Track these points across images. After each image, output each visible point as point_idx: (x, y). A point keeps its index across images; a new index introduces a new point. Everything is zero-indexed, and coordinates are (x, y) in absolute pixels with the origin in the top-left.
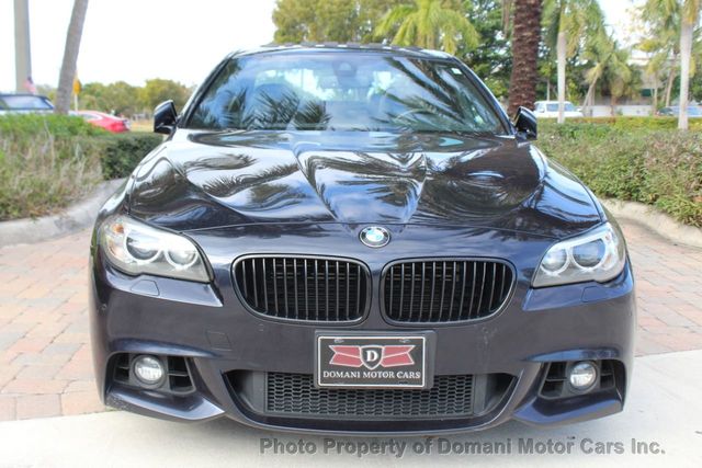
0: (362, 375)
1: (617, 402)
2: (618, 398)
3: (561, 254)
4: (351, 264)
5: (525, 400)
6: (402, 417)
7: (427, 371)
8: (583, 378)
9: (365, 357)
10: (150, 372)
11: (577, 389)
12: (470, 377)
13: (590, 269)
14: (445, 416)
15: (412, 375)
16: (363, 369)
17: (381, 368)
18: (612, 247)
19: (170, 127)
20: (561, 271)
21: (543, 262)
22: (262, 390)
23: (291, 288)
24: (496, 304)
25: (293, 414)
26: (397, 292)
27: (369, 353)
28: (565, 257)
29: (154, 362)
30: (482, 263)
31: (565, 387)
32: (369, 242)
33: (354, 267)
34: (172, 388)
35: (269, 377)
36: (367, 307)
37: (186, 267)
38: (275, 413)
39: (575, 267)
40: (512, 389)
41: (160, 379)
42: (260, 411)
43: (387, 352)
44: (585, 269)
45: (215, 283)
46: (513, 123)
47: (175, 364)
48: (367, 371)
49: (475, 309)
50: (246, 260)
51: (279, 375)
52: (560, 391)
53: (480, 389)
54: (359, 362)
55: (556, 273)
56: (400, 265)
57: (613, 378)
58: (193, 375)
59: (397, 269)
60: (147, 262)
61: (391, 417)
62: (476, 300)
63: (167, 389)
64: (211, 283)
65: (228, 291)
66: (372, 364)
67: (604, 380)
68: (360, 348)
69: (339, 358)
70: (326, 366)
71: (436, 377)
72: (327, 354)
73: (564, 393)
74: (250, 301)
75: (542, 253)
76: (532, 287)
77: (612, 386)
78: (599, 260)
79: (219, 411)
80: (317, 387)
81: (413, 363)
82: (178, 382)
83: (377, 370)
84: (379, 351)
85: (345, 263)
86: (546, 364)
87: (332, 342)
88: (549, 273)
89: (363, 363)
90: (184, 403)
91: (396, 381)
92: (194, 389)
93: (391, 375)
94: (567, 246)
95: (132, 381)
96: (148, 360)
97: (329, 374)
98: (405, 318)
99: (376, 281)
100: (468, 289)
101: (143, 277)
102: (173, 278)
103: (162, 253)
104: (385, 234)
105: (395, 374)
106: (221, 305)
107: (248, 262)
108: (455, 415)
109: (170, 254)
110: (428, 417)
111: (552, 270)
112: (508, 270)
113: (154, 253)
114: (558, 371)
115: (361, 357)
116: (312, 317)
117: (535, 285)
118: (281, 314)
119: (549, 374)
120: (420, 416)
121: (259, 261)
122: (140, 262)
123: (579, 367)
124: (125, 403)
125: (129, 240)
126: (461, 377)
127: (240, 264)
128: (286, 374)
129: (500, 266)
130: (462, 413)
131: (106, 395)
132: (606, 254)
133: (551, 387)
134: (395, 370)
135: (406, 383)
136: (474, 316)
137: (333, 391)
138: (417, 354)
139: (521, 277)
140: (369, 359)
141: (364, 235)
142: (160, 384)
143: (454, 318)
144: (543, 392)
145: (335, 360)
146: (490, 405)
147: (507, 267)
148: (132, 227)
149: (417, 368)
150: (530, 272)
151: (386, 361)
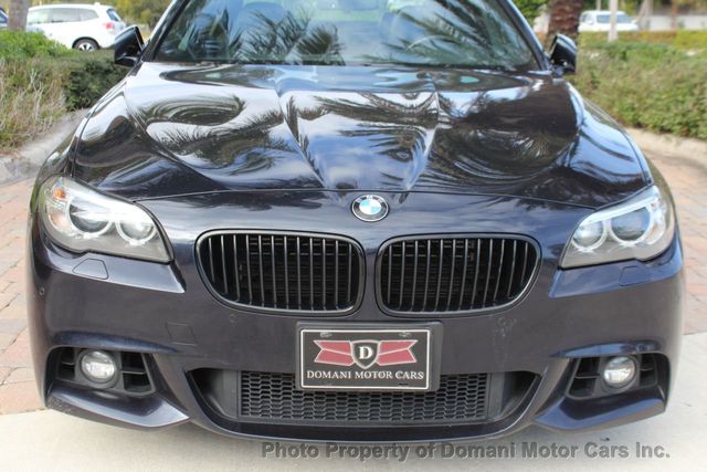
0: (353, 375)
1: (660, 401)
2: (660, 397)
3: (597, 227)
4: (340, 242)
5: (550, 401)
6: (402, 422)
7: (432, 370)
8: (619, 374)
9: (357, 353)
10: (100, 368)
11: (611, 386)
12: (483, 377)
13: (631, 244)
14: (453, 421)
15: (413, 375)
16: (355, 368)
17: (376, 367)
18: (657, 216)
19: (135, 59)
20: (596, 246)
21: (575, 236)
22: (234, 391)
23: (267, 268)
24: (516, 289)
25: (272, 420)
26: (396, 273)
27: (362, 349)
28: (601, 230)
29: (104, 356)
30: (500, 240)
31: (597, 384)
32: (362, 214)
33: (344, 246)
34: (126, 387)
35: (243, 376)
36: (360, 295)
37: (143, 241)
38: (250, 418)
39: (613, 241)
40: (534, 390)
41: (113, 377)
42: (233, 417)
43: (384, 348)
44: (625, 243)
45: (177, 263)
46: (548, 54)
47: (129, 361)
48: (360, 370)
49: (490, 294)
50: (213, 237)
51: (255, 374)
52: (591, 388)
53: (495, 389)
54: (350, 359)
55: (590, 249)
56: (400, 243)
57: (655, 374)
58: (152, 372)
59: (396, 248)
60: (96, 235)
61: (388, 423)
62: (492, 283)
63: (120, 389)
64: (171, 263)
65: (192, 274)
66: (365, 362)
67: (644, 376)
68: (352, 344)
69: (326, 355)
70: (310, 365)
71: (442, 376)
72: (312, 350)
73: (597, 392)
74: (218, 287)
75: (573, 225)
76: (560, 268)
77: (654, 383)
78: (643, 232)
79: (182, 417)
80: (299, 389)
81: (415, 361)
82: (133, 381)
83: (370, 369)
84: (374, 347)
85: (333, 241)
86: (575, 360)
87: (317, 336)
88: (581, 249)
89: (355, 361)
90: (141, 406)
91: (394, 382)
92: (153, 389)
93: (389, 375)
94: (604, 217)
95: (78, 379)
96: (98, 354)
97: (314, 374)
98: (406, 307)
99: (371, 261)
100: (483, 270)
101: (89, 255)
102: (126, 257)
103: (113, 224)
104: (383, 204)
105: (393, 374)
106: (183, 291)
107: (216, 239)
108: (465, 421)
109: (122, 226)
110: (434, 422)
111: (586, 245)
112: (531, 248)
113: (103, 225)
114: (589, 368)
115: (352, 354)
116: (293, 305)
117: (564, 265)
118: (257, 302)
119: (579, 371)
120: (424, 422)
121: (228, 238)
122: (87, 236)
123: (616, 361)
124: (70, 406)
125: (72, 209)
126: (474, 376)
127: (205, 242)
128: (262, 373)
129: (521, 244)
130: (474, 418)
131: (47, 395)
132: (651, 225)
133: (580, 385)
134: (394, 369)
135: (406, 385)
136: (489, 304)
137: (320, 393)
138: (419, 350)
139: (548, 254)
140: (362, 357)
141: (357, 205)
142: (112, 382)
143: (466, 306)
144: (570, 393)
145: (321, 358)
146: (507, 407)
147: (530, 245)
148: (76, 193)
149: (420, 367)
150: (559, 249)
151: (383, 358)
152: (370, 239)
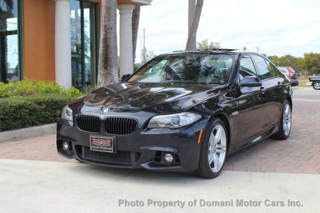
0: (99, 148)
7: (114, 148)
8: (169, 158)
10: (66, 146)
11: (167, 162)
15: (110, 149)
16: (100, 146)
17: (104, 146)
22: (84, 151)
27: (101, 142)
30: (129, 119)
32: (104, 112)
33: (98, 118)
34: (70, 150)
35: (85, 148)
36: (100, 130)
38: (87, 158)
41: (68, 148)
42: (84, 157)
43: (105, 142)
44: (175, 125)
47: (70, 144)
53: (133, 156)
63: (68, 151)
64: (73, 121)
66: (102, 145)
68: (99, 140)
69: (95, 143)
70: (92, 145)
72: (92, 141)
78: (179, 123)
80: (91, 150)
84: (103, 141)
87: (93, 138)
91: (107, 150)
93: (106, 148)
95: (63, 148)
96: (66, 143)
97: (93, 147)
114: (159, 155)
115: (99, 143)
117: (148, 127)
118: (86, 130)
119: (156, 155)
122: (69, 117)
133: (157, 159)
134: (107, 147)
138: (111, 144)
143: (122, 134)
144: (154, 161)
147: (134, 120)
151: (105, 144)
152: (102, 117)
